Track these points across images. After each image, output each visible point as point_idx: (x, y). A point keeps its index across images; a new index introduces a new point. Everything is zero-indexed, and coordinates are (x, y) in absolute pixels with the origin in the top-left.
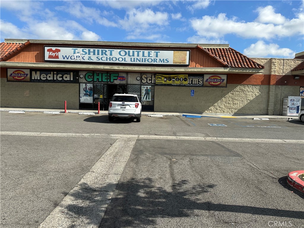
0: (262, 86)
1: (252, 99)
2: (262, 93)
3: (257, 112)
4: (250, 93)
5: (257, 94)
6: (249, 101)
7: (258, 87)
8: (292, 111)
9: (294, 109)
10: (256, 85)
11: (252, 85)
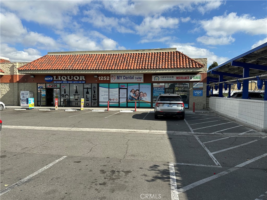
0: (10, 84)
1: (5, 94)
2: (11, 89)
3: (9, 103)
4: (4, 89)
5: (8, 90)
6: (3, 95)
7: (8, 85)
8: (23, 102)
9: (25, 101)
10: (7, 83)
11: (4, 83)
